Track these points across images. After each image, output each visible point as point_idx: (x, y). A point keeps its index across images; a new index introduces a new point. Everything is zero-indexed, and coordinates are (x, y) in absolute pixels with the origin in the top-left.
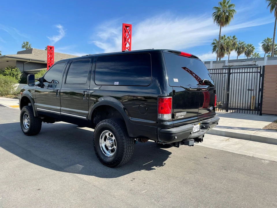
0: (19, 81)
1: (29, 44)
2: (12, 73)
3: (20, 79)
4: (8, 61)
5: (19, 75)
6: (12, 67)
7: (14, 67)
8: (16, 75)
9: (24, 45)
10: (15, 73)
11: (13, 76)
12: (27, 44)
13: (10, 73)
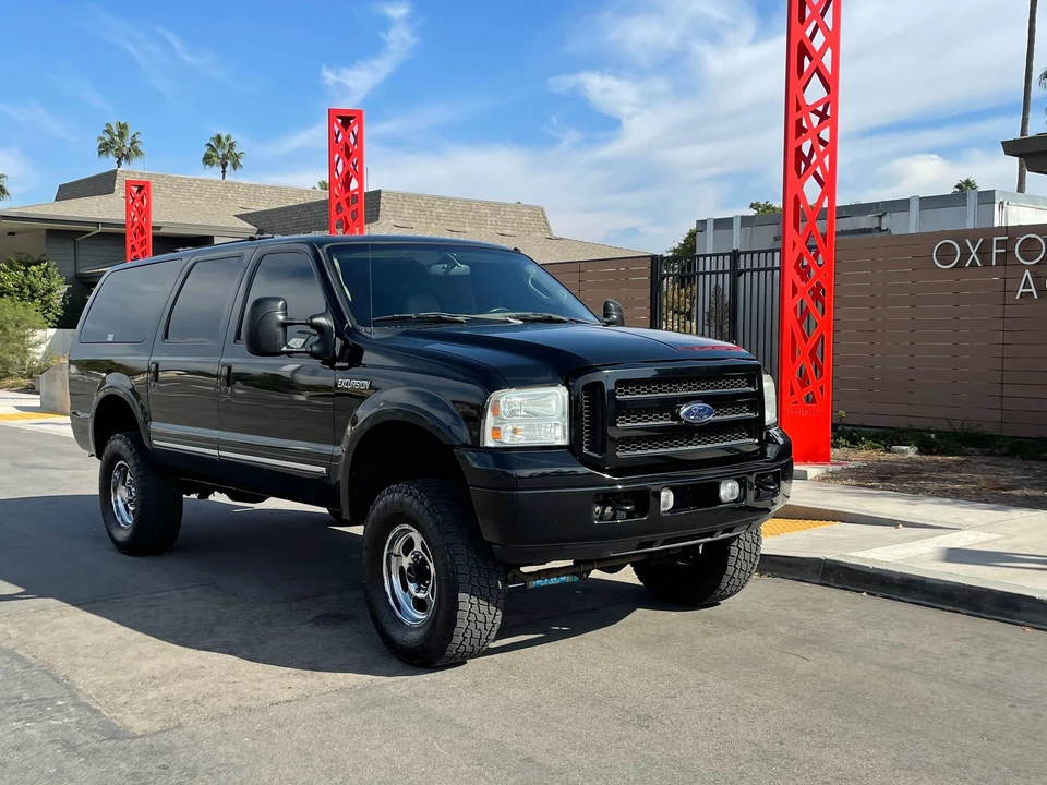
0: (57, 316)
1: (130, 136)
2: (29, 286)
3: (63, 307)
4: (13, 234)
5: (58, 292)
6: (30, 261)
7: (36, 259)
8: (44, 294)
9: (107, 138)
10: (41, 284)
11: (32, 298)
12: (121, 135)
13: (19, 287)
